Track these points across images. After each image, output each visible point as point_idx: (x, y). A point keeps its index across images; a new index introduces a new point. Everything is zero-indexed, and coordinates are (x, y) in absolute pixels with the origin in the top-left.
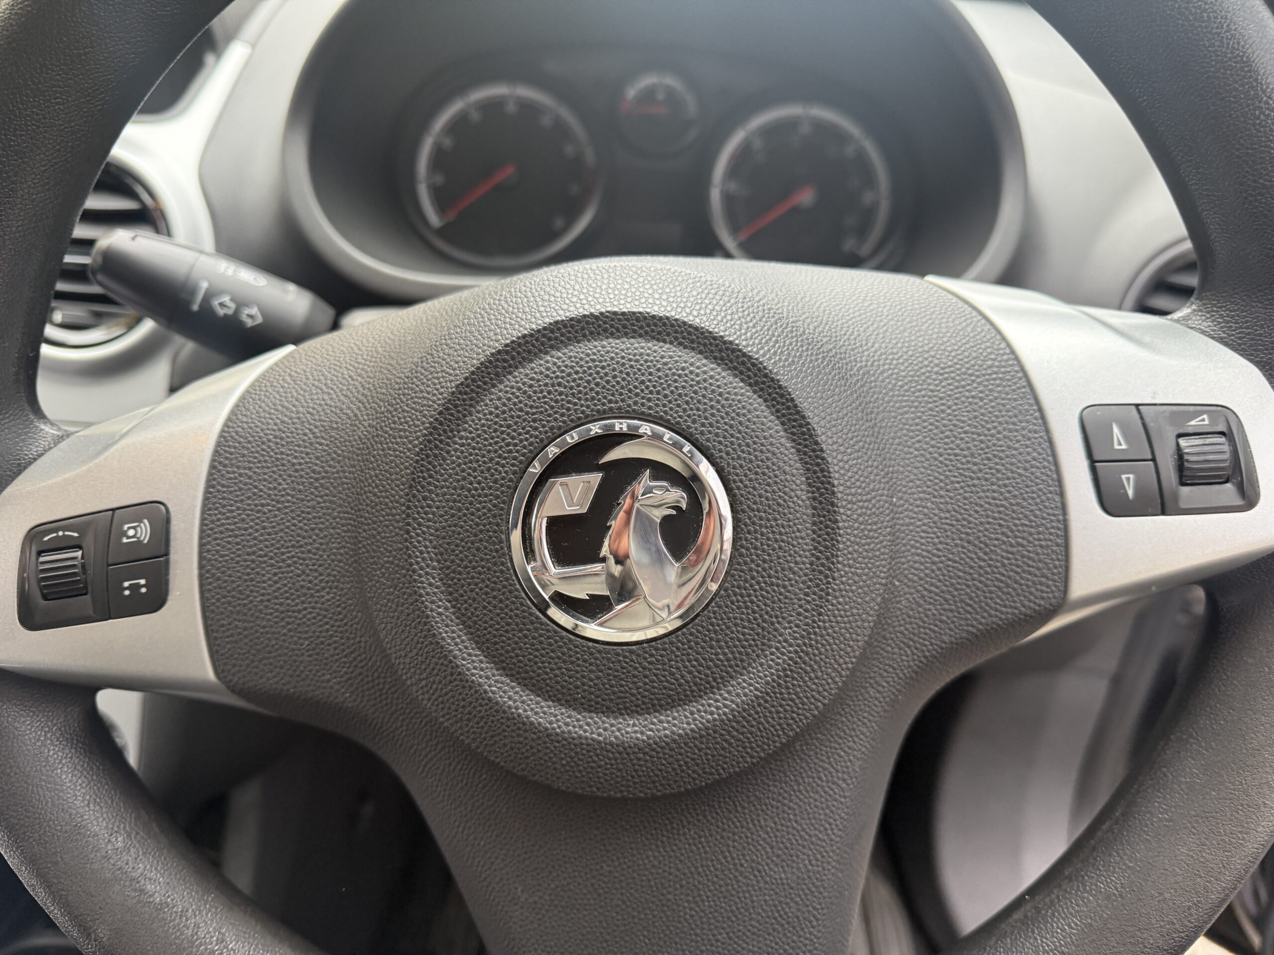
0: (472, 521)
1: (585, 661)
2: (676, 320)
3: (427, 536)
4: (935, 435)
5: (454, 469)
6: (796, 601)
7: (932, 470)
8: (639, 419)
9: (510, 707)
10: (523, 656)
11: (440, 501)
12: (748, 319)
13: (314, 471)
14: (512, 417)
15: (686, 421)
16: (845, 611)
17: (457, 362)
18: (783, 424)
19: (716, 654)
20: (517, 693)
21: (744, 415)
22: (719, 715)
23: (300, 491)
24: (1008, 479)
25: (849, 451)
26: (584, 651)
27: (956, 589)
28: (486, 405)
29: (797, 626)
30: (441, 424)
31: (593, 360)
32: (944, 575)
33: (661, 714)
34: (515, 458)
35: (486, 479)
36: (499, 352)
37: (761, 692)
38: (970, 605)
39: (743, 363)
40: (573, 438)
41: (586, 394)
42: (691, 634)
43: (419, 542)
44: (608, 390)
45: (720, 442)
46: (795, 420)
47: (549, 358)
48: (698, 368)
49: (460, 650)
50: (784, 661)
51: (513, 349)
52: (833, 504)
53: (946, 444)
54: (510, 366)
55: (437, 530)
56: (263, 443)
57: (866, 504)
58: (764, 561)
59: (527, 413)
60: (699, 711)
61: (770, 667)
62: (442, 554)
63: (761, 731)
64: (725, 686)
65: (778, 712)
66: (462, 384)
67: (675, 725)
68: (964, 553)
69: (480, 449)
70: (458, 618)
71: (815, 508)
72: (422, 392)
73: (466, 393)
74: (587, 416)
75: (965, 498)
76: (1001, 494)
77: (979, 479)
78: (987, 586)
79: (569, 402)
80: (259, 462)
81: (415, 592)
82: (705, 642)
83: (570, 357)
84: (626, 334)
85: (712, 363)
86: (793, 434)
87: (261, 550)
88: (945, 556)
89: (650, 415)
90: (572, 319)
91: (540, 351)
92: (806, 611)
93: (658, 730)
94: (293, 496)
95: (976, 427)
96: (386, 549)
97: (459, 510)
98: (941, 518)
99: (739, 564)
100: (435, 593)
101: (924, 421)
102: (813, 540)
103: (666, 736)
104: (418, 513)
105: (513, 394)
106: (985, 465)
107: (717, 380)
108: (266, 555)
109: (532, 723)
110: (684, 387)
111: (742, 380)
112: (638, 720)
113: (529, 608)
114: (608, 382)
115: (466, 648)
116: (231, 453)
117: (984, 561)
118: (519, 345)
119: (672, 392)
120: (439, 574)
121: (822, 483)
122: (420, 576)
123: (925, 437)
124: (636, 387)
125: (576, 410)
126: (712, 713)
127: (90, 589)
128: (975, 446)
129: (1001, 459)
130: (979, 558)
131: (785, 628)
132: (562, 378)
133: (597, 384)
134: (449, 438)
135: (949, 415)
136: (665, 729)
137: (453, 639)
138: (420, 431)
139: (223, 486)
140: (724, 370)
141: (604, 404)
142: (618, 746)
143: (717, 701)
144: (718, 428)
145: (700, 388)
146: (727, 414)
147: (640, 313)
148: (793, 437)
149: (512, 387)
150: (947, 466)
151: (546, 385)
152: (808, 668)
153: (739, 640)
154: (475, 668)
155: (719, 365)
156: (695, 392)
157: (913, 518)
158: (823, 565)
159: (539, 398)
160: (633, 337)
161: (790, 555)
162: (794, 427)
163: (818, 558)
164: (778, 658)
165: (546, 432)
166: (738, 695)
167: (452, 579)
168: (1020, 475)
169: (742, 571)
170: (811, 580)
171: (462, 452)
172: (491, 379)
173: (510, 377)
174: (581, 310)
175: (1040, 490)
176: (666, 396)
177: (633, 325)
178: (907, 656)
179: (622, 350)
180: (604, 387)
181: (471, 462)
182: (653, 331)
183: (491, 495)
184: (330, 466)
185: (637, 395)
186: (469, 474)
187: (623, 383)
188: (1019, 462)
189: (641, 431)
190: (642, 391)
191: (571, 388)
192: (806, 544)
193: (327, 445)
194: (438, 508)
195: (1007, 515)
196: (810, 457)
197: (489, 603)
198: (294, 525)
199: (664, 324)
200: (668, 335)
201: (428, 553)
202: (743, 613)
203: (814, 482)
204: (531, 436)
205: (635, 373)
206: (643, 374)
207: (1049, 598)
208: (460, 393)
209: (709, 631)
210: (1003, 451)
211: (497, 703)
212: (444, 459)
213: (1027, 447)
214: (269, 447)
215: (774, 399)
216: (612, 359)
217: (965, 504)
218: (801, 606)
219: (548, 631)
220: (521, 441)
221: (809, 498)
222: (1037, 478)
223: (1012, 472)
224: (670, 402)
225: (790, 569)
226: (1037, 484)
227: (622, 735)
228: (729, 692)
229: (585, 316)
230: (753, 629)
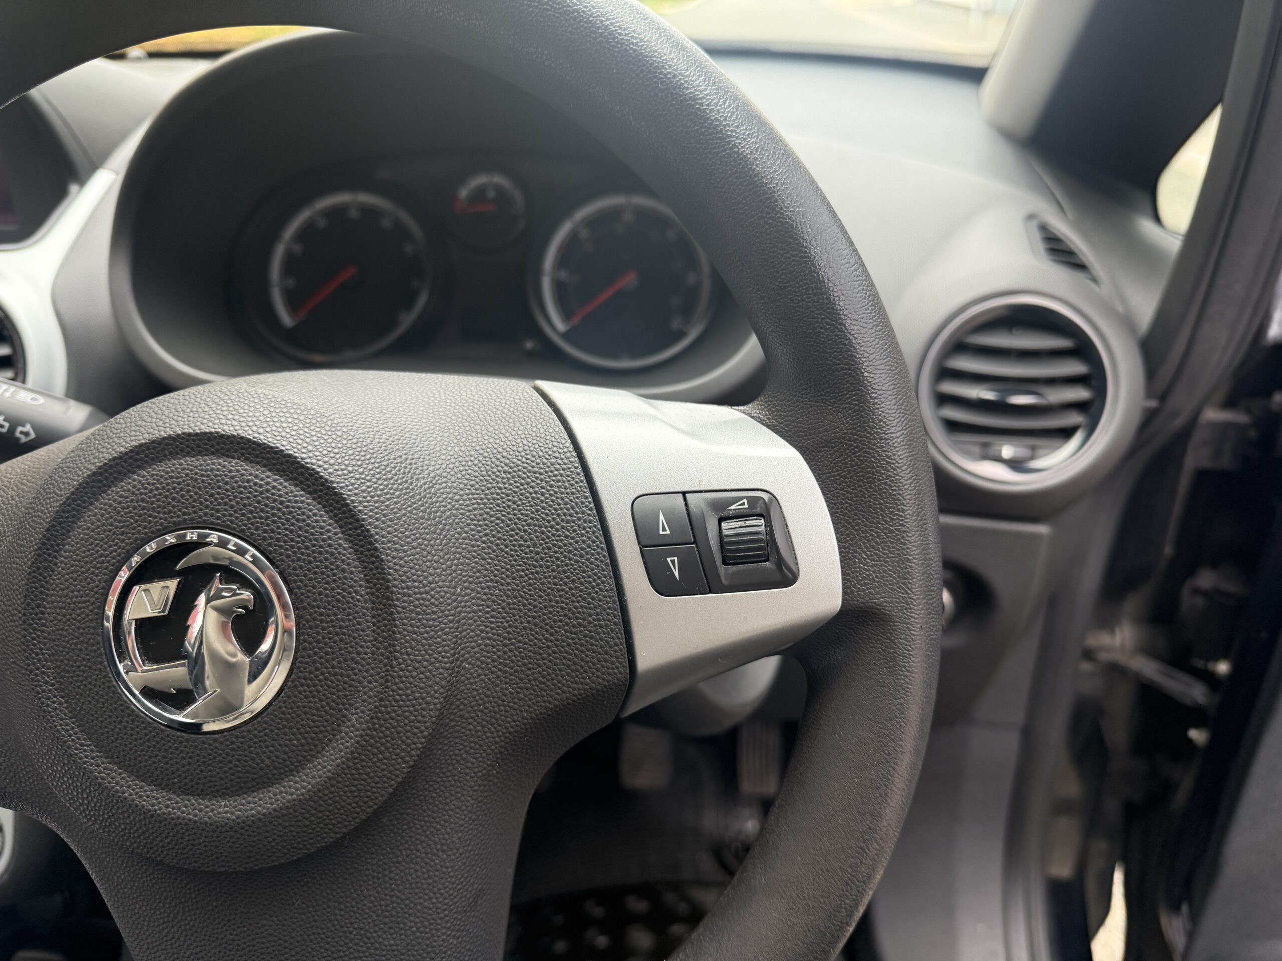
0: (74, 625)
3: (41, 640)
4: (501, 528)
5: (59, 579)
6: (362, 687)
7: (499, 561)
8: (211, 529)
9: (116, 792)
11: (50, 608)
14: (104, 531)
15: (250, 528)
16: (407, 696)
17: (64, 484)
18: (341, 527)
19: (290, 740)
20: (123, 778)
21: (304, 521)
22: (298, 795)
24: (567, 565)
25: (405, 548)
26: (174, 740)
27: (529, 669)
28: (85, 521)
29: (363, 712)
30: (48, 539)
31: (171, 477)
32: (516, 656)
33: (249, 796)
34: (106, 568)
36: (94, 474)
37: (333, 774)
38: (544, 683)
39: (302, 474)
40: (151, 548)
41: (164, 508)
43: (34, 645)
44: (183, 503)
45: (281, 547)
46: (351, 524)
47: (136, 477)
48: (262, 479)
49: (73, 741)
50: (352, 744)
51: (106, 470)
52: (388, 598)
53: (511, 536)
54: (104, 486)
55: (48, 634)
57: (424, 596)
58: (327, 653)
59: (116, 527)
60: (281, 792)
61: (340, 750)
62: (53, 655)
63: (338, 809)
64: (302, 769)
65: (351, 791)
66: (64, 503)
67: (260, 805)
68: (532, 635)
69: (79, 561)
70: (70, 712)
71: (373, 603)
72: (38, 511)
73: (68, 512)
74: (164, 528)
75: (530, 585)
76: (562, 579)
77: (541, 566)
78: (556, 664)
79: (150, 516)
82: (279, 729)
83: (153, 476)
84: (200, 453)
85: (275, 475)
86: (350, 535)
88: (515, 639)
89: (218, 524)
90: (154, 442)
91: (129, 471)
92: (370, 697)
93: (246, 810)
95: (537, 520)
97: (64, 615)
98: (509, 604)
99: (303, 657)
100: (50, 690)
101: (491, 516)
102: (373, 631)
103: (252, 815)
104: (33, 619)
105: (105, 510)
106: (546, 554)
107: (279, 490)
109: (136, 806)
110: (248, 498)
111: (303, 489)
112: (229, 801)
114: (183, 496)
115: (79, 739)
117: (551, 641)
118: (111, 467)
119: (238, 503)
120: (52, 673)
121: (378, 579)
122: (37, 675)
123: (492, 531)
124: (206, 500)
125: (155, 523)
126: (292, 794)
128: (537, 537)
129: (560, 547)
130: (546, 639)
131: (352, 714)
132: (146, 494)
133: (174, 499)
134: (55, 551)
135: (514, 509)
136: (251, 809)
137: (67, 731)
138: (33, 546)
140: (286, 480)
141: (179, 516)
142: (210, 825)
143: (296, 783)
144: (279, 533)
145: (263, 498)
146: (288, 520)
148: (350, 538)
149: (105, 505)
150: (512, 556)
151: (132, 501)
152: (375, 750)
153: (310, 727)
154: (86, 757)
155: (281, 476)
157: (482, 605)
158: (382, 654)
159: (126, 513)
160: (206, 455)
161: (352, 647)
162: (350, 529)
163: (378, 649)
164: (347, 742)
165: (131, 544)
166: (314, 777)
167: (63, 677)
168: (577, 561)
169: (306, 663)
170: (372, 669)
171: (66, 564)
172: (89, 498)
173: (104, 495)
175: (595, 574)
176: (232, 507)
177: (205, 444)
178: (492, 733)
179: (196, 467)
180: (179, 501)
181: (72, 572)
182: (222, 449)
185: (207, 507)
187: (196, 497)
188: (576, 550)
189: (209, 539)
190: (211, 503)
191: (152, 503)
192: (367, 635)
195: (567, 598)
196: (366, 556)
197: (93, 698)
199: (232, 443)
200: (236, 451)
201: (43, 654)
202: (310, 702)
203: (371, 579)
204: (119, 548)
205: (206, 487)
206: (213, 488)
207: (615, 674)
208: (63, 511)
210: (561, 540)
211: (106, 788)
212: (53, 571)
213: (582, 535)
215: (331, 505)
216: (187, 475)
217: (530, 590)
218: (366, 692)
220: (111, 552)
221: (367, 594)
222: (592, 563)
223: (570, 559)
224: (235, 512)
225: (353, 659)
226: (592, 569)
227: (214, 815)
228: (307, 775)
230: (321, 716)
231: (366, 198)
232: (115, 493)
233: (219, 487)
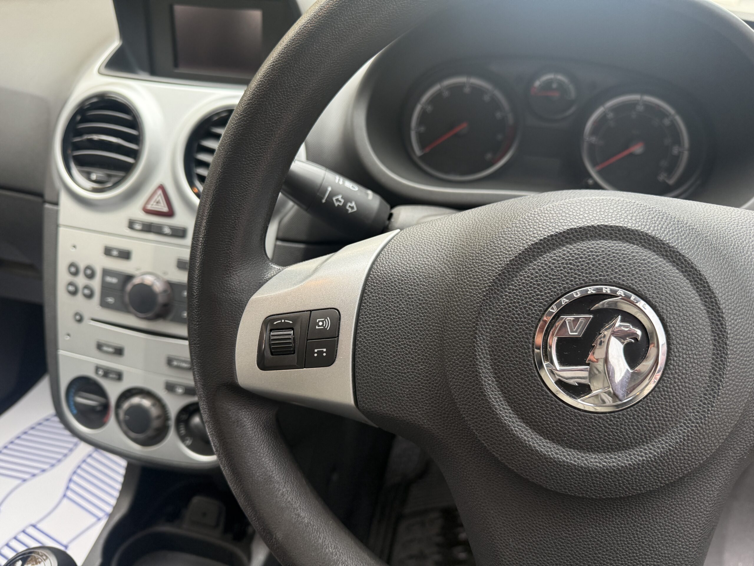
0: (513, 335)
1: (571, 420)
2: (642, 232)
3: (485, 341)
5: (504, 305)
6: (698, 398)
8: (617, 287)
9: (525, 440)
10: (535, 413)
11: (494, 322)
12: (682, 234)
13: (419, 299)
14: (541, 280)
15: (644, 290)
16: (727, 406)
17: (510, 247)
18: (700, 295)
19: (649, 423)
20: (529, 433)
21: (678, 289)
22: (646, 457)
23: (411, 309)
25: (737, 314)
26: (572, 414)
28: (526, 272)
29: (698, 412)
30: (499, 280)
31: (592, 252)
33: (612, 454)
34: (541, 303)
35: (523, 313)
36: (536, 243)
37: (673, 447)
39: (679, 259)
40: (577, 294)
41: (586, 270)
42: (636, 411)
43: (481, 344)
44: (600, 269)
45: (663, 303)
46: (708, 294)
47: (564, 248)
48: (653, 260)
49: (499, 405)
50: (688, 431)
51: (545, 242)
52: (726, 344)
54: (542, 252)
55: (491, 338)
56: (392, 282)
57: (744, 345)
58: (683, 374)
59: (550, 278)
60: (634, 454)
61: (679, 434)
62: (493, 351)
63: (669, 469)
64: (651, 442)
65: (680, 459)
66: (513, 260)
67: (619, 461)
69: (520, 296)
70: (498, 387)
71: (715, 345)
72: (488, 262)
73: (515, 265)
74: (586, 283)
79: (576, 274)
80: (390, 292)
81: (477, 371)
82: (643, 416)
83: (578, 249)
84: (611, 238)
85: (661, 258)
86: (705, 302)
87: (388, 338)
89: (623, 285)
90: (580, 228)
91: (560, 244)
92: (704, 404)
93: (609, 462)
94: (407, 312)
96: (461, 345)
97: (506, 328)
99: (668, 374)
100: (487, 372)
102: (712, 363)
103: (614, 466)
104: (482, 328)
105: (542, 267)
107: (663, 268)
108: (390, 342)
109: (537, 451)
110: (644, 270)
111: (678, 269)
112: (598, 455)
113: (542, 387)
114: (600, 264)
115: (502, 404)
116: (375, 286)
118: (548, 240)
119: (637, 273)
120: (490, 362)
121: (721, 331)
122: (480, 362)
124: (616, 268)
125: (579, 279)
126: (642, 456)
127: (296, 351)
131: (690, 413)
132: (573, 260)
133: (593, 265)
134: (502, 288)
136: (613, 462)
137: (495, 399)
138: (487, 283)
139: (370, 303)
140: (667, 262)
141: (596, 277)
142: (585, 468)
143: (645, 449)
144: (662, 295)
145: (653, 272)
146: (668, 287)
147: (621, 227)
149: (542, 263)
151: (563, 263)
152: (701, 436)
153: (663, 417)
154: (507, 416)
155: (664, 259)
156: (650, 274)
158: (717, 378)
159: (558, 271)
160: (615, 240)
161: (698, 371)
162: (706, 298)
163: (714, 374)
164: (685, 429)
165: (561, 290)
166: (658, 448)
167: (498, 366)
169: (669, 378)
170: (708, 386)
171: (510, 297)
172: (530, 258)
173: (541, 257)
174: (586, 223)
176: (633, 275)
177: (616, 233)
179: (609, 247)
180: (597, 267)
181: (514, 302)
182: (627, 237)
183: (525, 322)
184: (428, 297)
185: (616, 273)
186: (513, 309)
187: (608, 266)
189: (618, 293)
190: (620, 271)
191: (578, 266)
192: (708, 366)
193: (427, 286)
194: (493, 326)
196: (715, 316)
197: (518, 381)
198: (407, 327)
199: (634, 234)
200: (636, 240)
201: (485, 350)
202: (667, 402)
203: (716, 330)
204: (552, 292)
205: (616, 260)
206: (620, 261)
208: (512, 265)
209: (646, 410)
211: (518, 437)
212: (499, 300)
214: (395, 284)
215: (696, 281)
216: (603, 251)
218: (701, 401)
219: (552, 401)
220: (545, 293)
221: (712, 340)
224: (635, 278)
225: (697, 379)
227: (588, 463)
228: (653, 445)
229: (588, 226)
230: (671, 411)
231: (475, 81)
232: (548, 257)
233: (625, 261)
